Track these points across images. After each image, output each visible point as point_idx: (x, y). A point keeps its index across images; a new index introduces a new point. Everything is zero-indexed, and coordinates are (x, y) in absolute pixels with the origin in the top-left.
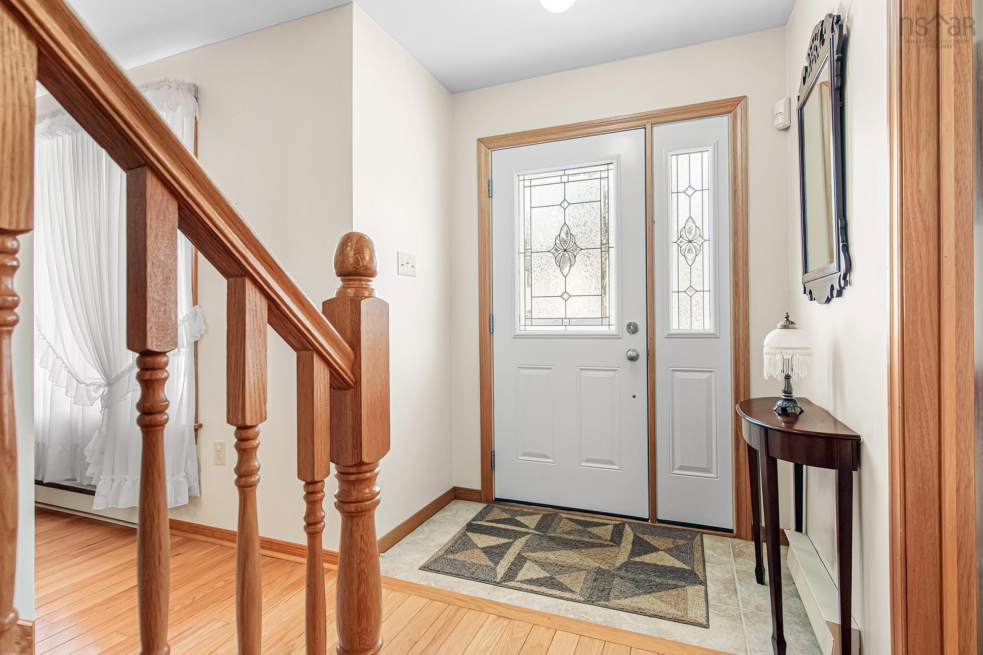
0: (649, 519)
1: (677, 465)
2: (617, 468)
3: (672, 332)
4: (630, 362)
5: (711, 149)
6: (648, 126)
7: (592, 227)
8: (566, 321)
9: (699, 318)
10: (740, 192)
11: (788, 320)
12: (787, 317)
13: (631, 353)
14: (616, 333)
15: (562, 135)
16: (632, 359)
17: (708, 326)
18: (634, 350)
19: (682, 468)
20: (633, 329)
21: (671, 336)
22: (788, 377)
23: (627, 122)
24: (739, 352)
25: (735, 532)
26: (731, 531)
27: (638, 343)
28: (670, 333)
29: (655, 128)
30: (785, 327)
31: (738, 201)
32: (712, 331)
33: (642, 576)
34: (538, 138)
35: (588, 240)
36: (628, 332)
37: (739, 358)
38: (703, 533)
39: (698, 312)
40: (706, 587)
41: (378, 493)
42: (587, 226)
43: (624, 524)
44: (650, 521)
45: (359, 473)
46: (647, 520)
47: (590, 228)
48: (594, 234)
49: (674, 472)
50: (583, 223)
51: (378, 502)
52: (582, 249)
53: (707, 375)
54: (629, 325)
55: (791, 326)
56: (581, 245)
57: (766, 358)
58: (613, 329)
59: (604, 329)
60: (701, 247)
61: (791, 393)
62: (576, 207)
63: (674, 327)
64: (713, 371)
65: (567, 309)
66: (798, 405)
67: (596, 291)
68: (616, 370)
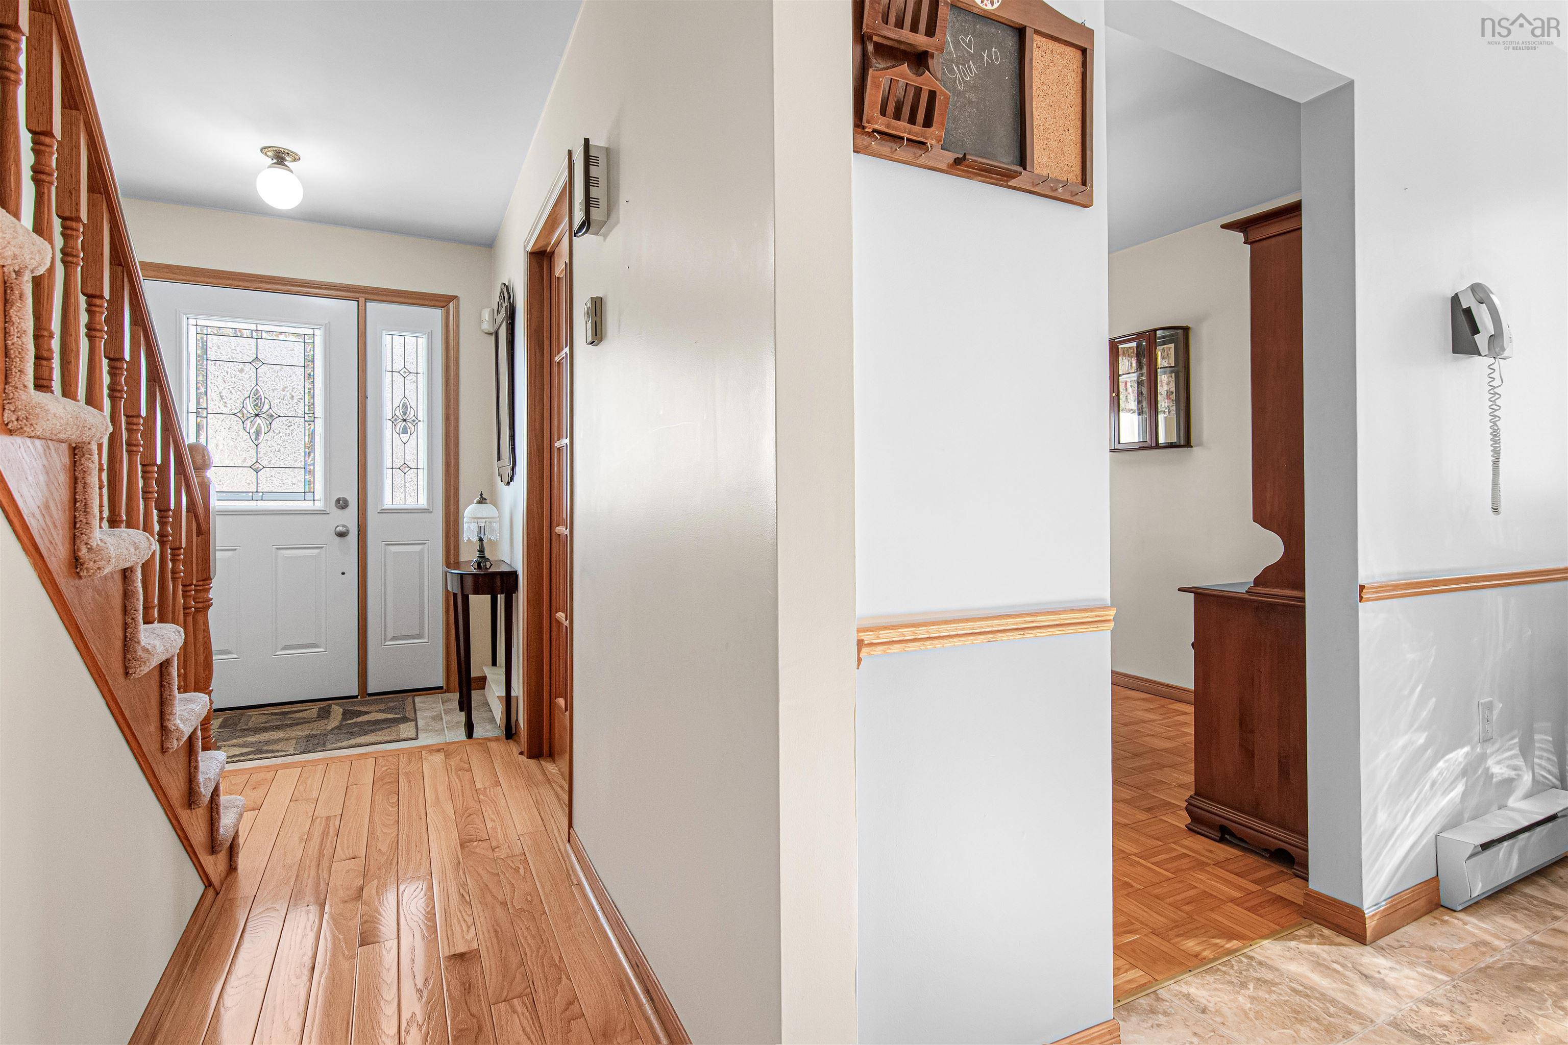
0: (358, 695)
1: (390, 636)
2: (322, 650)
3: (385, 507)
4: (338, 539)
5: (425, 336)
6: (362, 300)
7: (293, 394)
8: (256, 496)
9: (413, 494)
10: (452, 381)
11: (481, 497)
12: (481, 495)
13: (340, 529)
14: (323, 509)
15: (256, 285)
16: (342, 535)
17: (423, 502)
18: (344, 526)
19: (394, 638)
20: (342, 504)
21: (383, 511)
22: (481, 540)
23: (337, 290)
24: (450, 525)
25: (444, 688)
26: (441, 688)
27: (349, 518)
28: (383, 508)
29: (368, 304)
30: (479, 502)
31: (450, 389)
32: (426, 507)
33: (356, 729)
34: (221, 281)
35: (288, 407)
36: (336, 507)
37: (450, 531)
38: (415, 696)
39: (412, 488)
40: (417, 723)
41: (212, 599)
42: (287, 391)
43: (330, 705)
44: (359, 697)
45: (204, 585)
46: (356, 697)
47: (290, 394)
48: (296, 401)
49: (386, 644)
50: (282, 387)
51: (211, 605)
52: (279, 416)
53: (420, 547)
54: (338, 501)
55: (484, 501)
56: (279, 412)
57: (466, 526)
58: (319, 505)
59: (307, 505)
60: (416, 427)
61: (483, 552)
62: (273, 369)
63: (387, 503)
64: (425, 544)
65: (259, 482)
66: (488, 560)
67: (296, 463)
68: (322, 547)
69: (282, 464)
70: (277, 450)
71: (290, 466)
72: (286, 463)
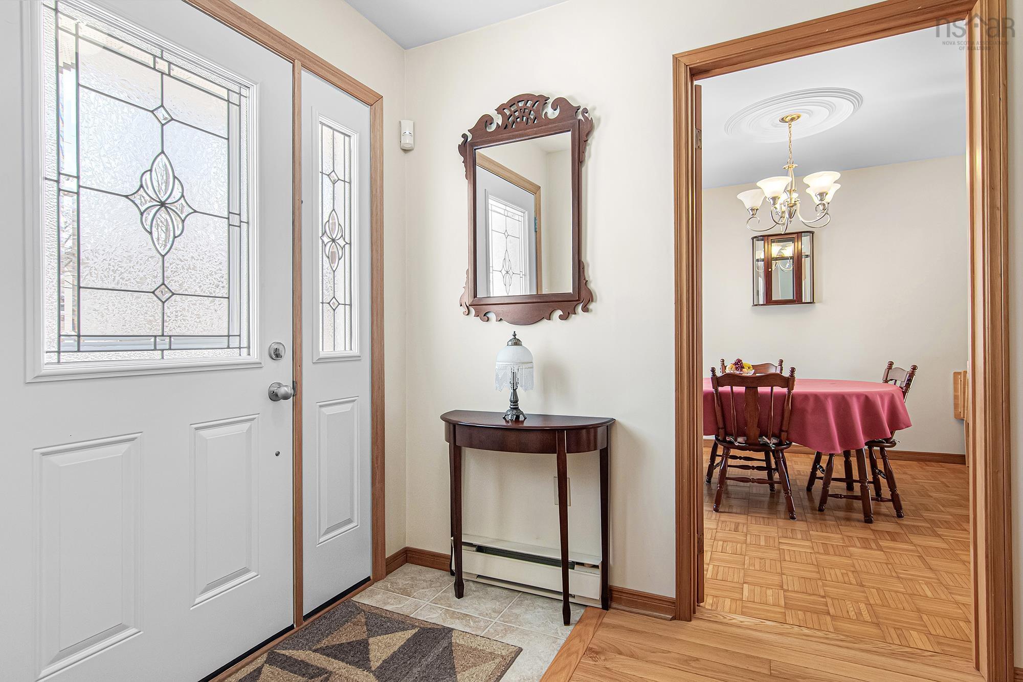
0: (294, 624)
2: (253, 574)
4: (271, 403)
6: (297, 64)
8: (161, 343)
13: (275, 388)
16: (276, 397)
18: (278, 384)
20: (276, 355)
21: (321, 361)
25: (371, 578)
26: (368, 579)
27: (284, 374)
28: (321, 356)
29: (303, 72)
32: (357, 353)
36: (270, 356)
44: (295, 626)
46: (291, 627)
49: (320, 542)
52: (195, 211)
53: (349, 405)
54: (272, 347)
58: (255, 357)
59: (233, 354)
63: (326, 350)
64: (354, 401)
65: (165, 317)
66: (522, 413)
67: (217, 290)
68: (253, 419)
69: (198, 289)
70: (192, 267)
71: (209, 294)
72: (204, 288)
